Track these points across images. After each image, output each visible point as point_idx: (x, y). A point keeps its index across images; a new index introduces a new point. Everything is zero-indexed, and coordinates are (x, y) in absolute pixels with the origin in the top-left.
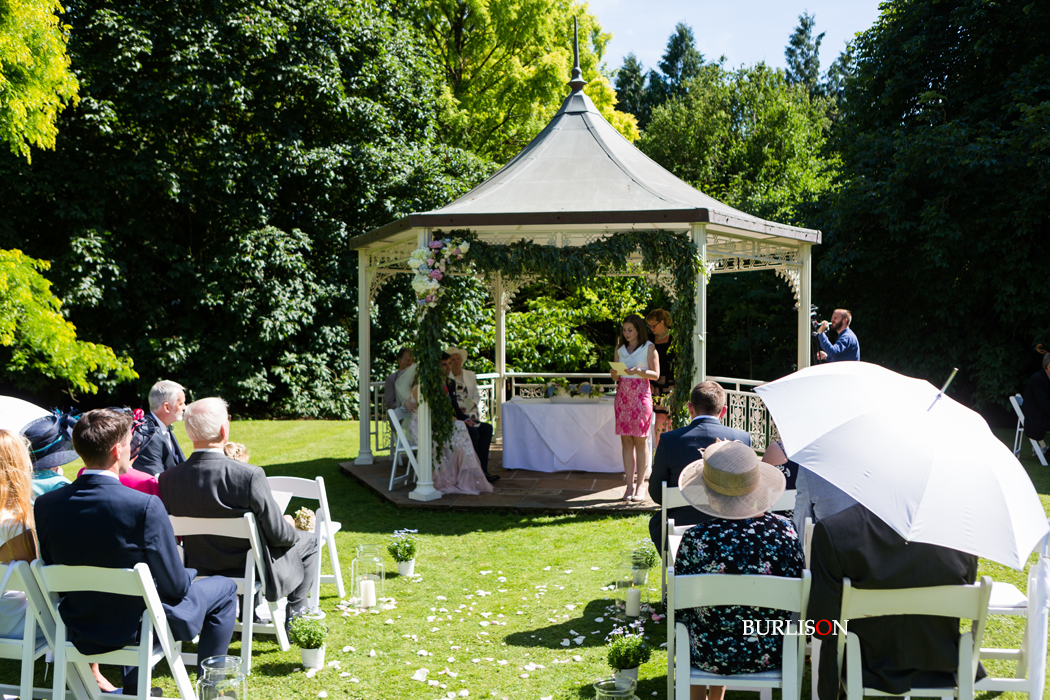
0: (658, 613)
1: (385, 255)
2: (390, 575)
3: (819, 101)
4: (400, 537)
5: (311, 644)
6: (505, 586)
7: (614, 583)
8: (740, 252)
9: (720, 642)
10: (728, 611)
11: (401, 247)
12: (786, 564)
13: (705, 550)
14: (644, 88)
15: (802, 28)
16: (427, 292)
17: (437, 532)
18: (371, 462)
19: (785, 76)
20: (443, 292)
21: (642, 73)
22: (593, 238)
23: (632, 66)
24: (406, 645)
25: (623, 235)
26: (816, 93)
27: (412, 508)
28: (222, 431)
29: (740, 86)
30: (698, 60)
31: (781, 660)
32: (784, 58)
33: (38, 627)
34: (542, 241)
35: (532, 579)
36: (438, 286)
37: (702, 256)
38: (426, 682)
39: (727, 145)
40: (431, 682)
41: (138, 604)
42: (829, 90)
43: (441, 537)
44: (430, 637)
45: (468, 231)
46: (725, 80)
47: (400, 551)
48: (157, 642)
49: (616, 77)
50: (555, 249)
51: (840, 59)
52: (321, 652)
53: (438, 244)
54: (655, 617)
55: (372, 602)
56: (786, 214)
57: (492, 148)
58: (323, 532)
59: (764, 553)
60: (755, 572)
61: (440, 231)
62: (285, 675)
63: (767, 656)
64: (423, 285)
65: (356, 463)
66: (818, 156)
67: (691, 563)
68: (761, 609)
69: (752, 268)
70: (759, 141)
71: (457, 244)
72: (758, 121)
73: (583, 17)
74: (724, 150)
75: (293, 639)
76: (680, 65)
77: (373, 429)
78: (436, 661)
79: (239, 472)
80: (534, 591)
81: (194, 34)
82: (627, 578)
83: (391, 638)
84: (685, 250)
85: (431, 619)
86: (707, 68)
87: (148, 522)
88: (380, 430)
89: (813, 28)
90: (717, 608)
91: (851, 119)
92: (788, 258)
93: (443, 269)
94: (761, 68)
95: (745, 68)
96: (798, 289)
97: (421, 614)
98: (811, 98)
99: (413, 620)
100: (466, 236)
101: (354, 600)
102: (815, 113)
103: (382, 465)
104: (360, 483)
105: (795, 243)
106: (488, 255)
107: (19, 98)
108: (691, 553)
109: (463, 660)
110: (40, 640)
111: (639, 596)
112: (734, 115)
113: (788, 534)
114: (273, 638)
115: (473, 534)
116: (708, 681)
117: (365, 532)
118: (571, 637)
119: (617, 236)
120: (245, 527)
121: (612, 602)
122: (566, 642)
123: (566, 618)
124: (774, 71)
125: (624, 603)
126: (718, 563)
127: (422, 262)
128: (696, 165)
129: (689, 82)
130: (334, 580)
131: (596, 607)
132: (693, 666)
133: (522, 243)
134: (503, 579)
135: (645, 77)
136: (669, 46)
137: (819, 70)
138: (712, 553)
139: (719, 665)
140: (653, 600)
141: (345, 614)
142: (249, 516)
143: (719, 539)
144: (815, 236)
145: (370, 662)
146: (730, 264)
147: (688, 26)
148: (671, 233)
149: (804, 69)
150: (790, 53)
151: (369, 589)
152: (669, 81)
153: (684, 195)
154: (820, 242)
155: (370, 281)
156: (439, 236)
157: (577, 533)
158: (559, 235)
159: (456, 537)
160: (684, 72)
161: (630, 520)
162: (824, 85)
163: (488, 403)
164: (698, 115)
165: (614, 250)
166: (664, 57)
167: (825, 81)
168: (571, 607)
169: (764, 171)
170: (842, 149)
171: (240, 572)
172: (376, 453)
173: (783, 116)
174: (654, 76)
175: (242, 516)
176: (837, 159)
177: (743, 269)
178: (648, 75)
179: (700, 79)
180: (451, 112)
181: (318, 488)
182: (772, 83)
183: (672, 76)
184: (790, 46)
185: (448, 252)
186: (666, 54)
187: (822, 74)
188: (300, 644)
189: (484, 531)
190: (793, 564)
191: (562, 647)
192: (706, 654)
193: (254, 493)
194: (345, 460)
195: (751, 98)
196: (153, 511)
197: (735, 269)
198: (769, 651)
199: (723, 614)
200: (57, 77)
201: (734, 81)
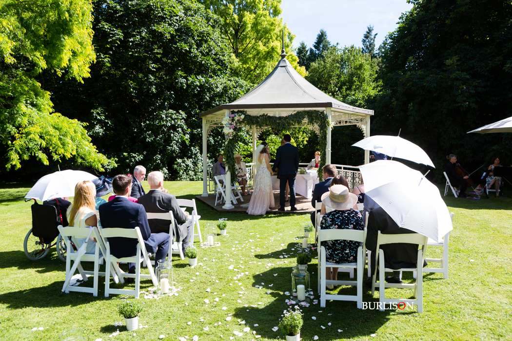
0: (314, 247)
1: (213, 119)
2: (218, 235)
3: (375, 60)
4: (221, 221)
5: (193, 257)
6: (259, 238)
7: (298, 237)
8: (343, 119)
9: (336, 253)
10: (339, 242)
11: (219, 117)
12: (358, 226)
13: (330, 221)
14: (308, 54)
15: (368, 31)
16: (229, 133)
17: (233, 220)
18: (207, 196)
19: (362, 50)
20: (234, 133)
21: (307, 49)
22: (290, 113)
23: (303, 46)
24: (225, 258)
25: (300, 112)
26: (373, 57)
27: (223, 212)
28: (160, 183)
29: (344, 53)
30: (328, 44)
31: (357, 259)
32: (362, 43)
33: (100, 251)
34: (271, 114)
35: (268, 236)
36: (233, 131)
37: (330, 119)
38: (233, 270)
39: (339, 76)
40: (235, 270)
41: (136, 241)
42: (378, 55)
43: (235, 222)
44: (233, 255)
45: (244, 111)
46: (339, 52)
47: (221, 226)
48: (142, 254)
49: (297, 50)
50: (276, 117)
51: (383, 43)
52: (196, 260)
53: (233, 115)
54: (313, 248)
55: (212, 244)
56: (361, 104)
57: (250, 78)
58: (195, 219)
59: (351, 222)
60: (348, 228)
61: (233, 111)
62: (183, 268)
63: (352, 257)
64: (227, 131)
65: (202, 196)
66: (374, 81)
67: (326, 226)
68: (350, 241)
69: (348, 124)
70: (352, 75)
71: (240, 116)
72: (351, 68)
73: (286, 29)
74: (338, 79)
75: (186, 255)
76: (321, 46)
77: (208, 184)
78: (236, 263)
79: (167, 197)
80: (269, 240)
81: (137, 32)
82: (302, 236)
83: (220, 255)
84: (323, 118)
85: (233, 249)
86: (331, 47)
87: (139, 214)
88: (211, 184)
89: (373, 31)
90: (335, 241)
91: (386, 67)
92: (361, 120)
93: (235, 124)
94: (352, 47)
95: (347, 47)
96: (365, 132)
97: (229, 248)
98: (371, 59)
99: (227, 249)
100: (242, 112)
101: (205, 243)
102: (373, 64)
103: (212, 197)
104: (204, 203)
105: (364, 115)
106: (251, 120)
107: (75, 62)
108: (326, 222)
109: (246, 262)
110: (101, 255)
111: (307, 241)
112: (342, 65)
113: (359, 216)
114: (179, 255)
115: (246, 220)
116: (332, 266)
117: (207, 220)
118: (283, 255)
119: (298, 113)
120: (169, 216)
121: (298, 243)
122: (281, 257)
123: (281, 249)
124: (358, 48)
125: (302, 244)
126: (335, 225)
127: (227, 122)
128: (327, 85)
129: (325, 53)
130: (198, 236)
131: (291, 245)
132: (327, 261)
133: (264, 115)
134: (258, 236)
135: (308, 51)
136: (317, 38)
137: (375, 48)
138: (333, 222)
139: (336, 260)
140: (312, 243)
141: (203, 248)
142: (171, 212)
143: (335, 217)
144: (371, 112)
145: (213, 263)
146: (340, 123)
147: (324, 31)
148: (318, 111)
149: (369, 48)
150: (364, 41)
151: (211, 239)
152: (317, 52)
153: (323, 97)
154: (373, 114)
155: (207, 129)
156: (233, 112)
157: (284, 220)
158: (277, 112)
159: (240, 221)
160: (323, 48)
161: (303, 216)
162: (376, 54)
163: (250, 174)
164: (328, 65)
165: (298, 117)
166: (315, 43)
167: (377, 52)
168: (283, 245)
169: (354, 87)
170: (383, 79)
171: (167, 231)
172: (209, 193)
173: (361, 66)
174: (311, 50)
175: (168, 212)
176: (381, 83)
177: (345, 124)
178: (309, 50)
179: (329, 51)
180: (236, 64)
181: (192, 203)
182: (356, 53)
183: (318, 50)
184: (364, 38)
185: (236, 118)
186: (316, 41)
187: (376, 49)
188: (188, 256)
189: (250, 220)
190: (361, 225)
191: (280, 258)
192: (331, 257)
193: (172, 204)
194: (197, 195)
195: (349, 59)
196: (141, 210)
197: (342, 125)
198: (353, 256)
199: (337, 243)
200: (88, 53)
201: (342, 52)
